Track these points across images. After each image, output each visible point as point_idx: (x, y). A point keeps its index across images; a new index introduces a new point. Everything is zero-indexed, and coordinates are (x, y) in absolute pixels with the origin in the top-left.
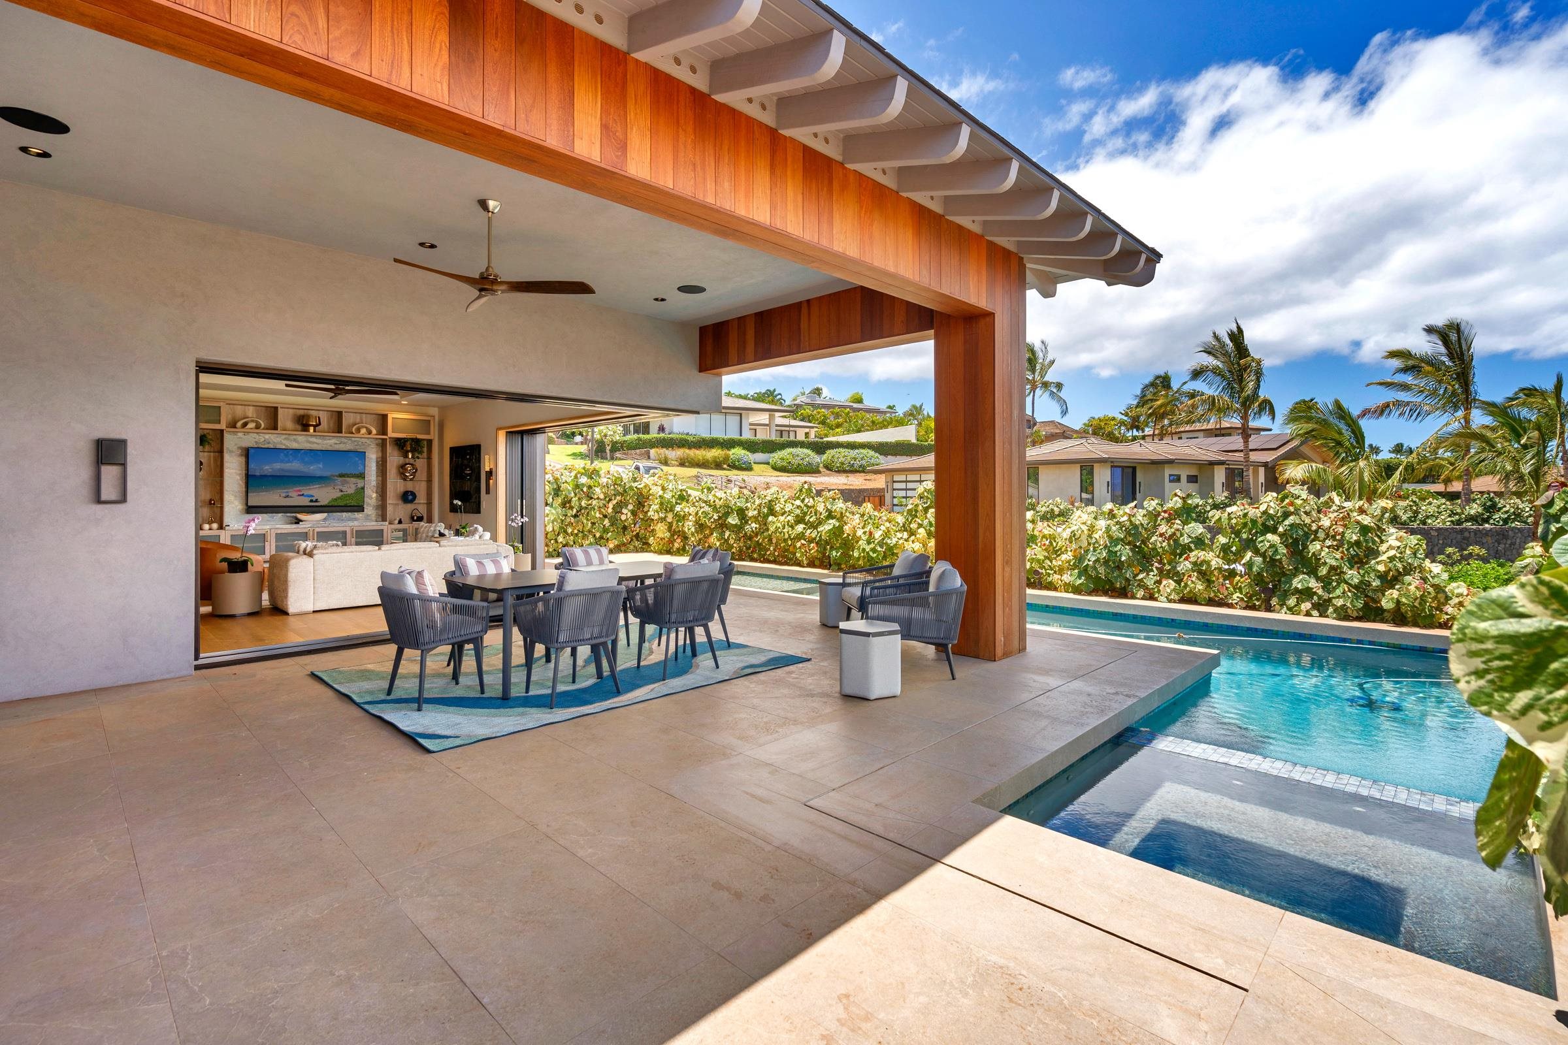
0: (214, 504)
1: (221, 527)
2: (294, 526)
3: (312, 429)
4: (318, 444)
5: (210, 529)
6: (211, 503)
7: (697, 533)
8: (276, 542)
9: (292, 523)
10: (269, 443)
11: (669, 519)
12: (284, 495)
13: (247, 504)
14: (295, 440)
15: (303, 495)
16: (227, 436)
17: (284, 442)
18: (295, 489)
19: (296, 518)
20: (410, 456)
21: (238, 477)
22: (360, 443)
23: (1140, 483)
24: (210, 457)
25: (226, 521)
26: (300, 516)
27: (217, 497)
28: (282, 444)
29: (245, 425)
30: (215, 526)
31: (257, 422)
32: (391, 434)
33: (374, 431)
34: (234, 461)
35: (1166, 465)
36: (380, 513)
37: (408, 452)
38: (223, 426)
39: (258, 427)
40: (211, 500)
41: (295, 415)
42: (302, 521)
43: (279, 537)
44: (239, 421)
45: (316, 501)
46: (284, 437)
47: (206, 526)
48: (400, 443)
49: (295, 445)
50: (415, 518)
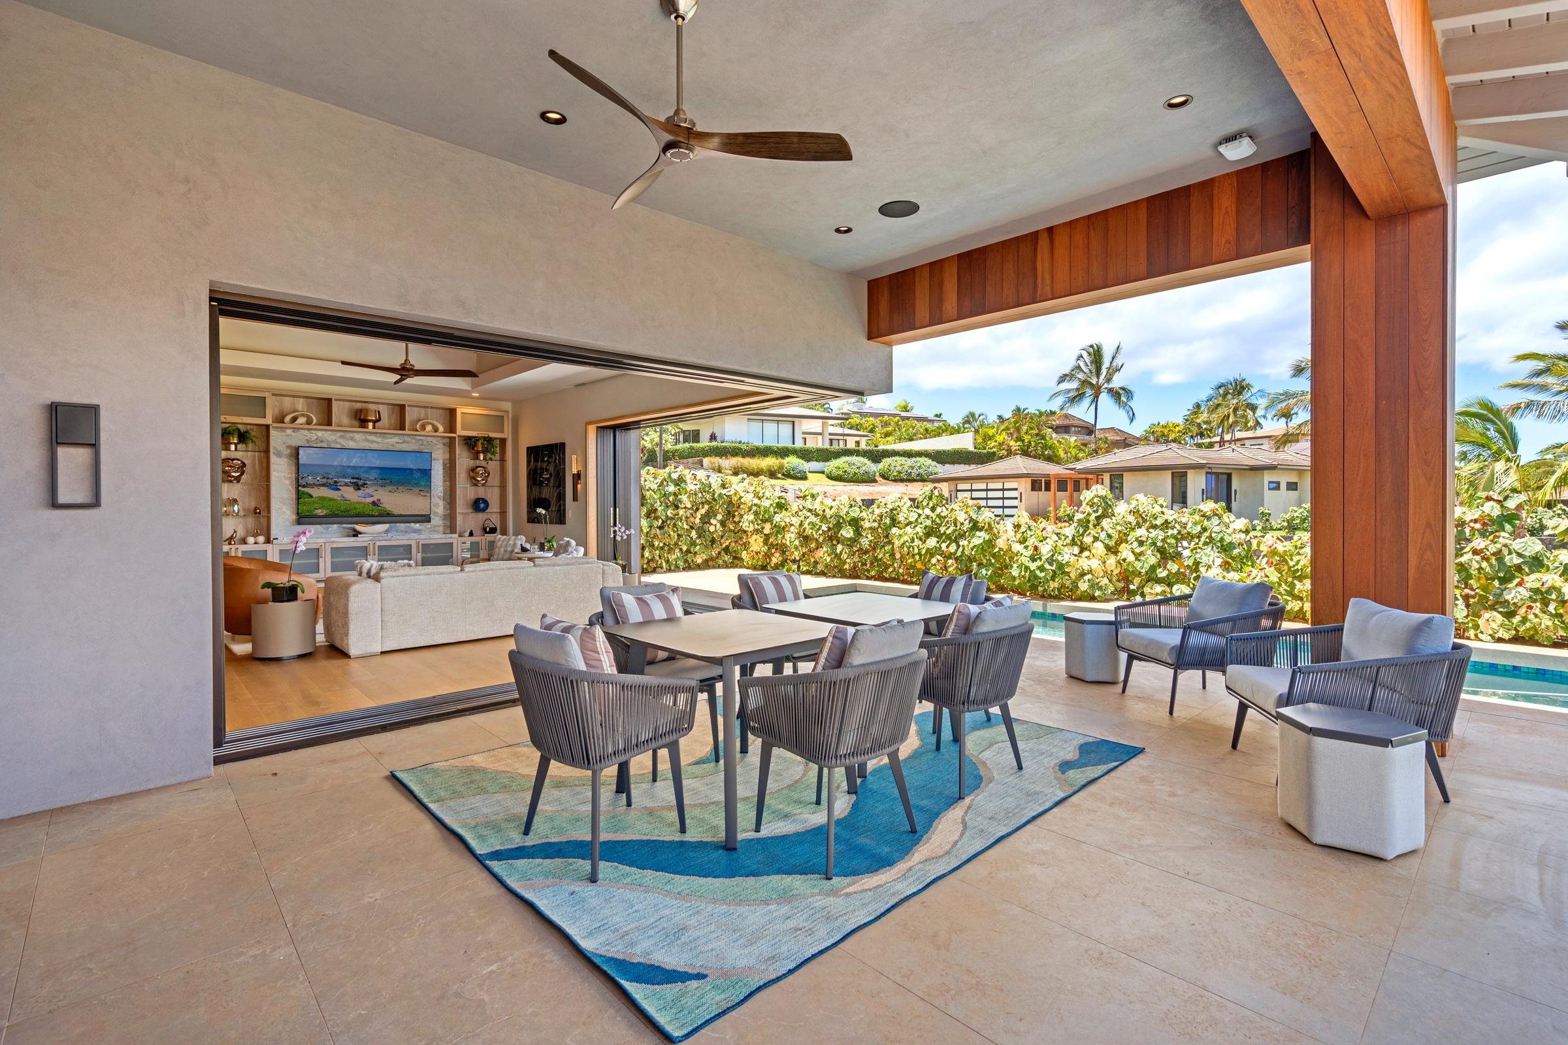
0: (260, 513)
1: (268, 541)
2: (353, 539)
3: (371, 425)
4: (378, 443)
5: (255, 543)
6: (256, 512)
7: (802, 546)
8: (332, 557)
9: (348, 536)
10: (322, 442)
11: (767, 531)
13: (298, 514)
14: (352, 439)
16: (273, 432)
17: (340, 440)
19: (355, 530)
20: (482, 458)
21: (287, 482)
22: (425, 443)
23: (1235, 491)
24: (254, 456)
25: (273, 534)
26: (358, 528)
27: (263, 506)
28: (336, 443)
29: (294, 419)
30: (261, 539)
31: (308, 416)
32: (460, 432)
33: (441, 429)
34: (282, 463)
35: (1265, 471)
36: (449, 523)
37: (478, 452)
38: (268, 420)
39: (309, 422)
40: (256, 509)
41: (351, 410)
42: (361, 533)
43: (335, 552)
44: (286, 415)
45: (379, 508)
46: (339, 434)
47: (251, 540)
48: (470, 442)
49: (352, 444)
50: (488, 529)
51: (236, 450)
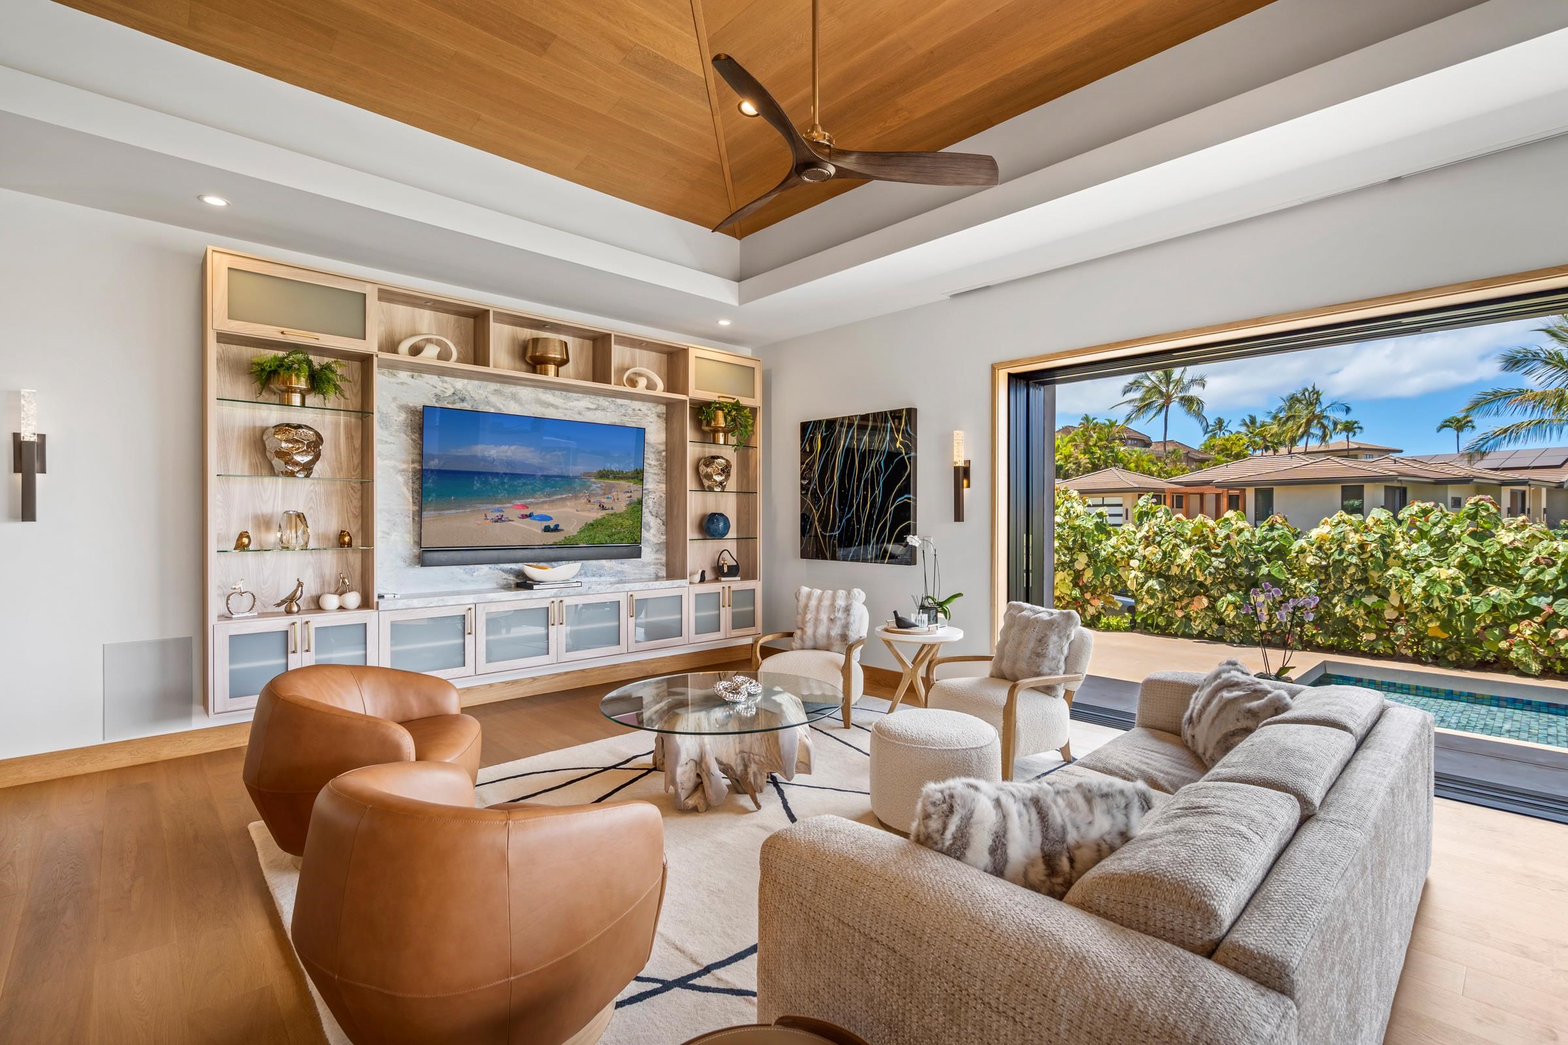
0: (350, 544)
1: (366, 603)
2: (524, 594)
3: (551, 369)
4: (556, 407)
5: (341, 608)
6: (342, 541)
8: (488, 633)
9: (507, 587)
10: (463, 400)
11: (1079, 566)
12: (495, 515)
13: (419, 543)
14: (514, 397)
15: (530, 516)
16: (380, 378)
17: (493, 399)
18: (518, 502)
19: (520, 574)
20: (722, 441)
21: (400, 479)
22: (630, 411)
24: (337, 425)
25: (380, 585)
26: (532, 571)
27: (354, 528)
28: (488, 403)
29: (416, 351)
30: (353, 599)
31: (439, 343)
32: (696, 392)
33: (660, 385)
34: (391, 439)
36: (664, 559)
37: (716, 431)
38: (370, 345)
39: (444, 355)
40: (342, 534)
41: (514, 339)
42: (539, 583)
43: (494, 623)
44: (403, 340)
45: (556, 529)
46: (498, 384)
47: (331, 601)
48: (702, 411)
49: (513, 409)
50: (726, 570)
51: (303, 405)
